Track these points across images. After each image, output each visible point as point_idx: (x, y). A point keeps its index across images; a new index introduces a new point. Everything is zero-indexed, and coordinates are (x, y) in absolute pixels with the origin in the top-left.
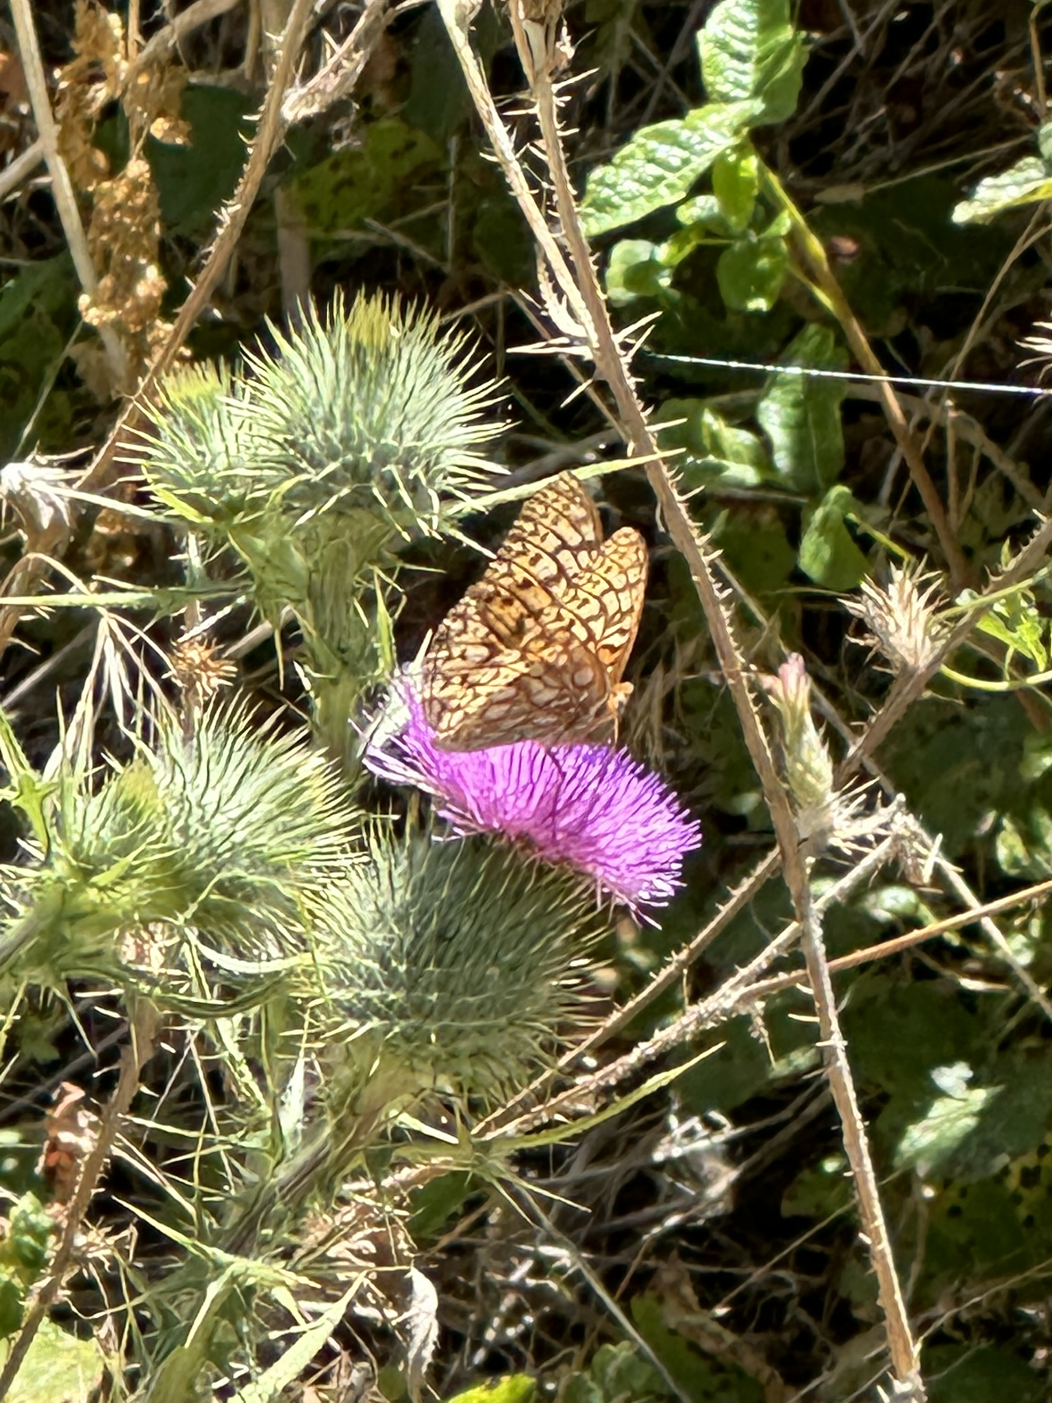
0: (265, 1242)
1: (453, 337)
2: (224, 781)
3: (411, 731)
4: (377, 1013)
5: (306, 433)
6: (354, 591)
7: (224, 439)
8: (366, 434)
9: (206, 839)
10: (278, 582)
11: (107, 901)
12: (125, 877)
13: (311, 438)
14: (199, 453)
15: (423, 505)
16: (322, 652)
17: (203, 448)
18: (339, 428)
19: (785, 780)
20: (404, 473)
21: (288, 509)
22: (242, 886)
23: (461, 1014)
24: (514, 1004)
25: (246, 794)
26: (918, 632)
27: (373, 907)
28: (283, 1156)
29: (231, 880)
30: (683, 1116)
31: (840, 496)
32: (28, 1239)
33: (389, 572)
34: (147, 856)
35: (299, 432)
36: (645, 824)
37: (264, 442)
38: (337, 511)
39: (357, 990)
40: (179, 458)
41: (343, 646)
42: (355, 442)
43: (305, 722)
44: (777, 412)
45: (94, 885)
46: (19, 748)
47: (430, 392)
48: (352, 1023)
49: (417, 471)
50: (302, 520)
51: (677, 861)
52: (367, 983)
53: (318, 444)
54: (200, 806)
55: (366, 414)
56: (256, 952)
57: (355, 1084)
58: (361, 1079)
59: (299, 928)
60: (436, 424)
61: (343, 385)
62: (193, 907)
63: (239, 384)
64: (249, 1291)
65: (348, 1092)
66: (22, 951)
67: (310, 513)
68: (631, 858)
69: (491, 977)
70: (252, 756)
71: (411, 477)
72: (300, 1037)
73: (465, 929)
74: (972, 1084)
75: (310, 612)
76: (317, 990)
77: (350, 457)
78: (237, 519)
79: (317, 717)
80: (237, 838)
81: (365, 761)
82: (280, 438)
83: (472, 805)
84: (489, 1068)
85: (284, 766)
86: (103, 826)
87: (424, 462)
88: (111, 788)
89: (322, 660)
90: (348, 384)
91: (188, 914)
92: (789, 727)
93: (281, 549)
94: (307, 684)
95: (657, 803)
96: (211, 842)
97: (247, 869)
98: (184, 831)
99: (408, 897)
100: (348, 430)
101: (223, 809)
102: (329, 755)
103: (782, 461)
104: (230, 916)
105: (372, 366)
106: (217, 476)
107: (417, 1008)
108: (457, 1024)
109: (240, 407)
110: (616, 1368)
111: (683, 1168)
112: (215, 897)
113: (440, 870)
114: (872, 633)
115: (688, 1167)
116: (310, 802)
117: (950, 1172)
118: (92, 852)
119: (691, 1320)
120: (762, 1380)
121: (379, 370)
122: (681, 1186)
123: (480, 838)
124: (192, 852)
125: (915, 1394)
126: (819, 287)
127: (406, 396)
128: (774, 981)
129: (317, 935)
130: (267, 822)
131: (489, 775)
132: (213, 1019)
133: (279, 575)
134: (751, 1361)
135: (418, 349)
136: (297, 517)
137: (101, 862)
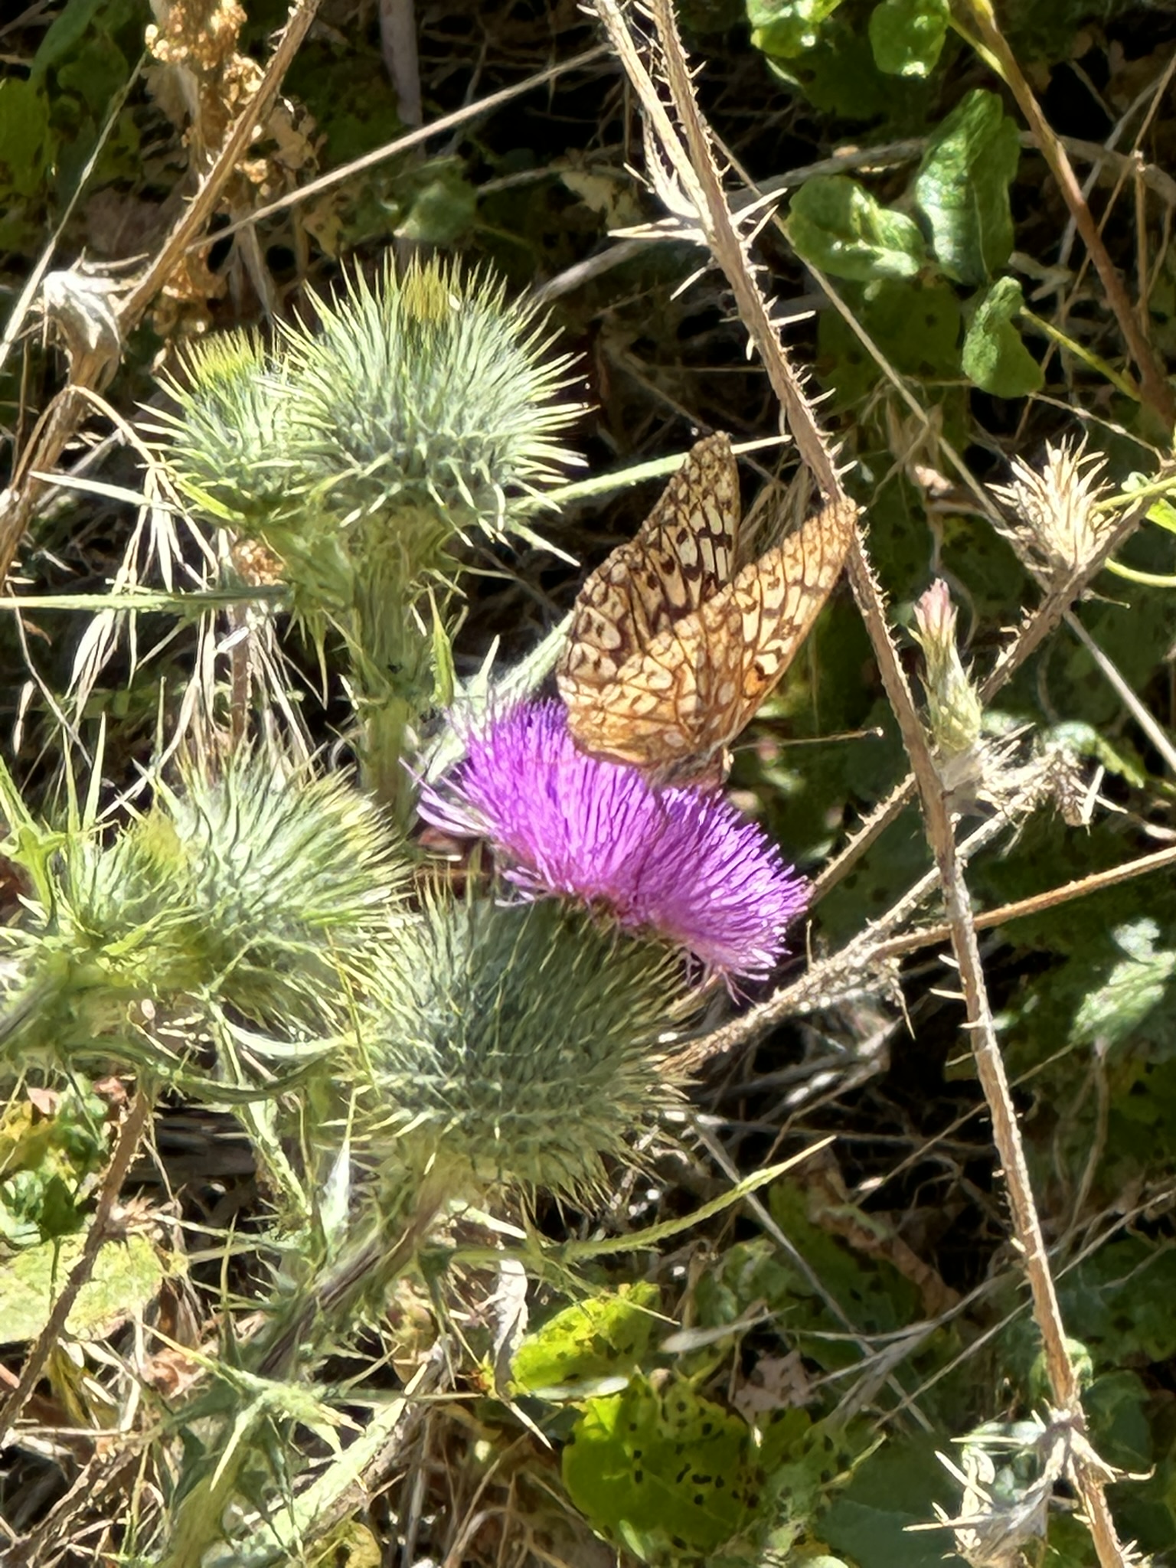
0: (305, 1359)
1: (522, 307)
2: (255, 834)
4: (433, 1101)
5: (351, 421)
6: (409, 597)
7: (257, 423)
8: (420, 421)
9: (237, 898)
10: (321, 586)
11: (120, 970)
12: (140, 947)
13: (356, 427)
14: (230, 438)
15: (485, 501)
16: (370, 670)
17: (234, 433)
18: (390, 415)
19: (927, 724)
20: (465, 468)
21: (332, 506)
22: (278, 952)
23: (528, 1105)
24: (590, 1093)
25: (282, 847)
26: (1078, 523)
27: (427, 979)
28: (325, 1257)
29: (263, 948)
31: (1007, 291)
32: (78, 1129)
33: (450, 575)
34: (168, 921)
35: (343, 420)
37: (305, 429)
38: (388, 510)
39: (409, 1075)
40: (207, 443)
41: (394, 663)
42: (407, 432)
44: (939, 192)
45: (105, 954)
46: (18, 798)
47: (496, 372)
48: (405, 1113)
49: (480, 465)
50: (348, 519)
51: (781, 925)
52: (421, 1067)
53: (365, 433)
54: (230, 863)
55: (420, 401)
56: (293, 1030)
57: (407, 1180)
58: (414, 1175)
59: (343, 1000)
60: (502, 408)
61: (394, 364)
62: (220, 980)
63: (275, 361)
64: (284, 1425)
65: (399, 1189)
66: (24, 1030)
67: (357, 513)
69: (565, 1060)
70: (289, 801)
71: (473, 471)
72: (340, 1131)
73: (534, 1007)
74: (1159, 945)
75: (356, 622)
76: (362, 1073)
77: (401, 449)
78: (273, 516)
79: (366, 748)
80: (270, 899)
81: (419, 809)
82: (324, 425)
83: (542, 865)
84: (562, 1164)
85: (326, 813)
86: (115, 887)
87: (488, 454)
88: (125, 840)
89: (371, 680)
90: (400, 366)
91: (215, 986)
92: (932, 662)
93: (323, 549)
94: (355, 705)
95: (756, 859)
96: (239, 905)
97: (281, 934)
98: (210, 891)
99: (469, 969)
100: (399, 417)
101: (255, 864)
102: (378, 800)
103: (944, 247)
104: (262, 987)
105: (428, 345)
106: (250, 467)
107: (480, 1095)
108: (526, 1115)
109: (275, 387)
110: (753, 1273)
111: (833, 1022)
112: (246, 967)
113: (506, 936)
114: (1026, 524)
115: (839, 1018)
116: (358, 853)
117: (1133, 1049)
118: (102, 918)
119: (838, 1212)
120: (919, 1280)
121: (435, 348)
122: (831, 1042)
123: (553, 901)
124: (219, 915)
125: (1075, 1422)
126: (985, 44)
127: (467, 379)
128: (911, 937)
129: (362, 1006)
130: (305, 880)
131: (561, 830)
132: (245, 1102)
133: (321, 579)
134: (905, 1260)
135: (482, 320)
136: (342, 517)
137: (113, 929)
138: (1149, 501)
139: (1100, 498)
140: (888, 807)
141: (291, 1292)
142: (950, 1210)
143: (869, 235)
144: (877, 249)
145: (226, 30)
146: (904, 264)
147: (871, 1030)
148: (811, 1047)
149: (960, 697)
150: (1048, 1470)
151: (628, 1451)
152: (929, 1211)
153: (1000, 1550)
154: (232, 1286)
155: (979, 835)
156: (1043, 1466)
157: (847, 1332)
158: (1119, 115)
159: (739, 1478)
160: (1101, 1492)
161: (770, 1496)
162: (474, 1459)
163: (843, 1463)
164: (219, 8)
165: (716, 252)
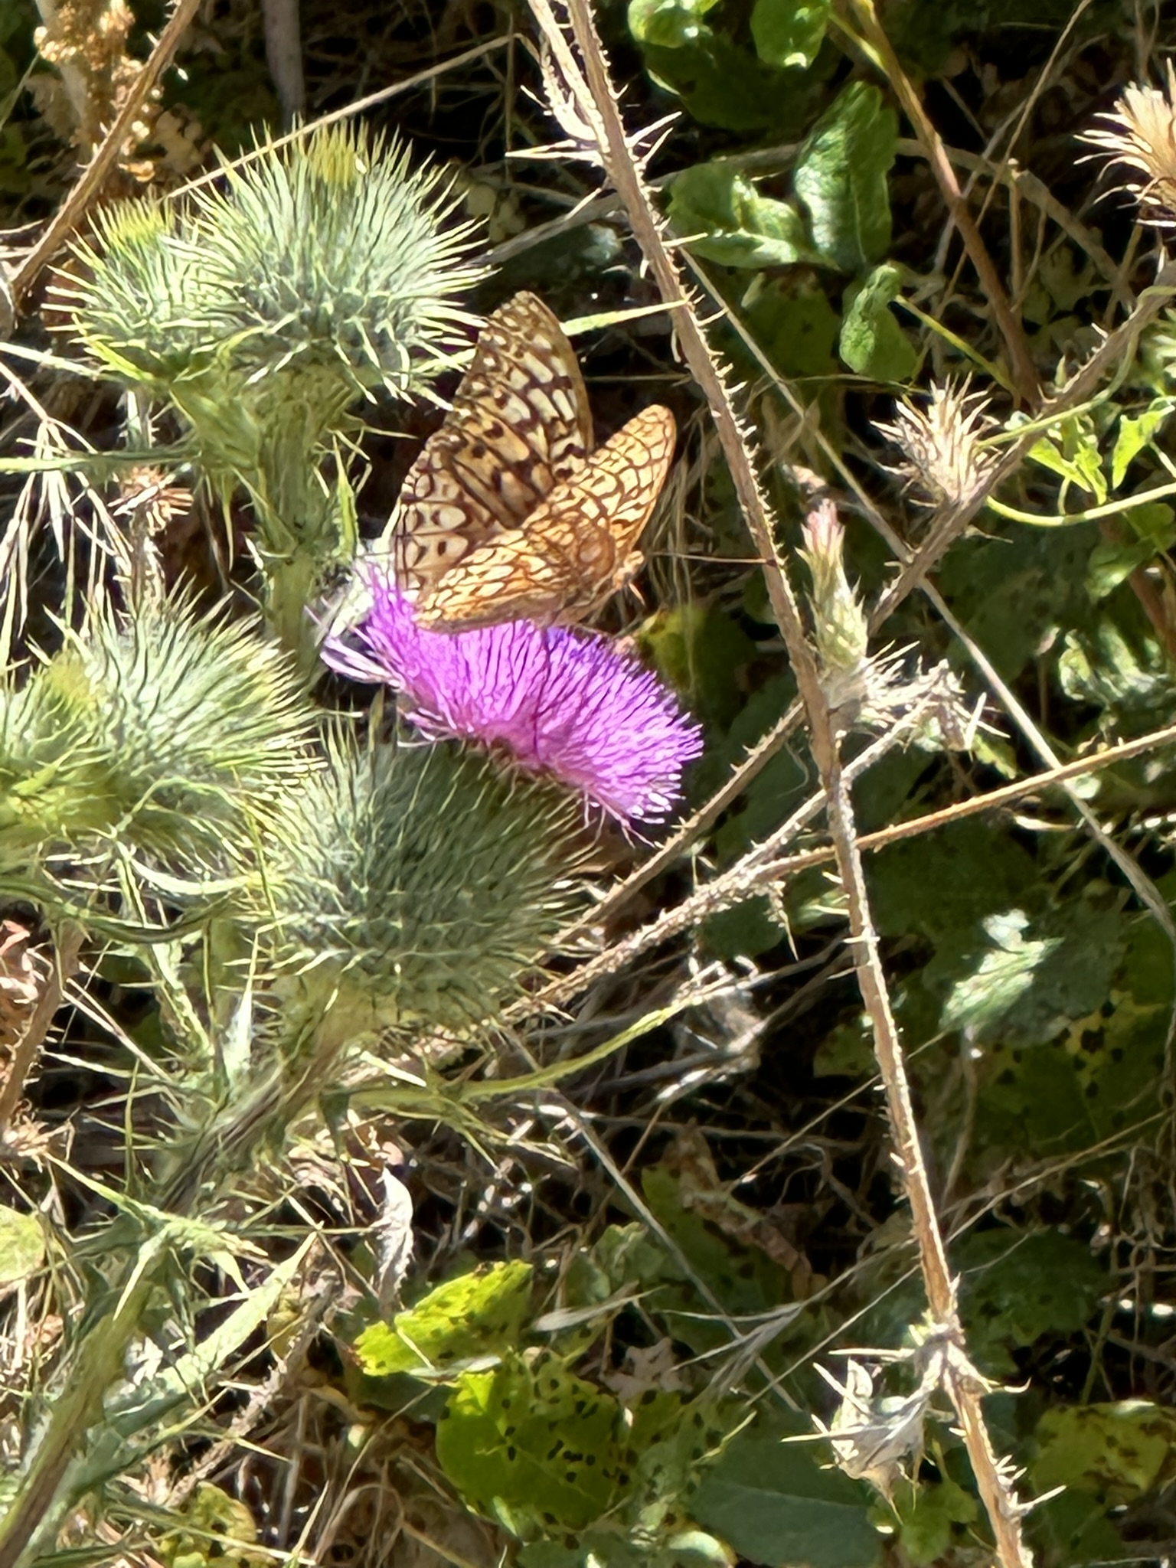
0: (208, 1197)
1: (426, 172)
2: (164, 676)
3: (376, 622)
4: (335, 941)
5: (259, 280)
6: (312, 458)
7: (167, 286)
9: (144, 740)
10: (228, 447)
11: (30, 810)
12: (50, 785)
13: (264, 286)
14: (139, 300)
15: (390, 362)
16: (276, 528)
17: (145, 296)
18: (297, 275)
19: (813, 641)
20: (370, 327)
21: (238, 365)
23: (427, 945)
24: (488, 933)
25: (188, 691)
26: (962, 460)
27: (331, 820)
28: (227, 1100)
29: (170, 789)
30: (704, 960)
31: (884, 278)
33: (353, 436)
34: (77, 761)
35: (250, 279)
36: (639, 729)
37: (213, 289)
38: (294, 369)
39: (309, 915)
40: (117, 306)
41: (300, 520)
42: (314, 291)
43: (255, 608)
44: (818, 181)
45: (15, 794)
47: (401, 234)
48: (307, 952)
49: (385, 324)
50: (254, 379)
51: (677, 772)
52: (323, 908)
53: (273, 294)
54: (138, 705)
55: (326, 260)
56: (198, 870)
57: (308, 1021)
58: (314, 1016)
59: (247, 843)
60: (405, 270)
61: (301, 225)
62: (128, 819)
63: (185, 223)
64: (186, 1256)
65: (300, 1030)
67: (264, 371)
68: (623, 769)
69: (463, 901)
70: (196, 648)
71: (378, 330)
72: (245, 968)
73: (434, 848)
74: (1028, 935)
75: (262, 482)
76: (266, 913)
77: (307, 308)
78: (182, 376)
79: (271, 603)
80: (177, 741)
81: (324, 656)
82: (230, 285)
83: (444, 708)
84: (460, 1004)
85: (232, 660)
86: (26, 727)
87: (392, 315)
88: (36, 683)
89: (276, 536)
90: (307, 225)
91: (122, 827)
92: (819, 582)
93: (231, 410)
94: (259, 563)
95: (654, 706)
96: (147, 746)
97: (188, 776)
98: (118, 732)
99: (371, 810)
100: (306, 277)
101: (163, 706)
102: (283, 647)
103: (822, 236)
104: (169, 828)
105: (334, 205)
106: (159, 328)
107: (379, 935)
108: (425, 955)
109: (186, 250)
110: (624, 1253)
111: (704, 1019)
112: (151, 807)
113: (408, 777)
114: (910, 461)
115: (710, 1016)
116: (261, 700)
117: (1002, 1035)
118: (13, 755)
119: (710, 1197)
120: (788, 1267)
121: (343, 211)
122: (701, 1039)
123: (452, 743)
124: (127, 757)
125: (951, 1336)
126: (866, 39)
127: (373, 239)
128: (796, 859)
129: (268, 850)
130: (212, 723)
131: (462, 673)
132: (149, 944)
133: (230, 441)
134: (776, 1246)
135: (387, 185)
136: (249, 374)
137: (24, 768)
138: (1032, 439)
139: (983, 437)
140: (772, 738)
141: (193, 1133)
142: (820, 1208)
143: (750, 223)
144: (758, 237)
145: (114, 31)
146: (784, 252)
147: (741, 1028)
148: (682, 1043)
149: (847, 616)
150: (924, 1383)
151: (501, 1426)
152: (799, 1207)
153: (876, 1461)
154: (137, 1125)
155: (863, 759)
156: (920, 1378)
157: (717, 1313)
158: (990, 133)
159: (610, 1454)
160: (977, 1405)
161: (641, 1473)
162: (347, 1444)
163: (713, 1440)
164: (109, 10)
165: (610, 172)
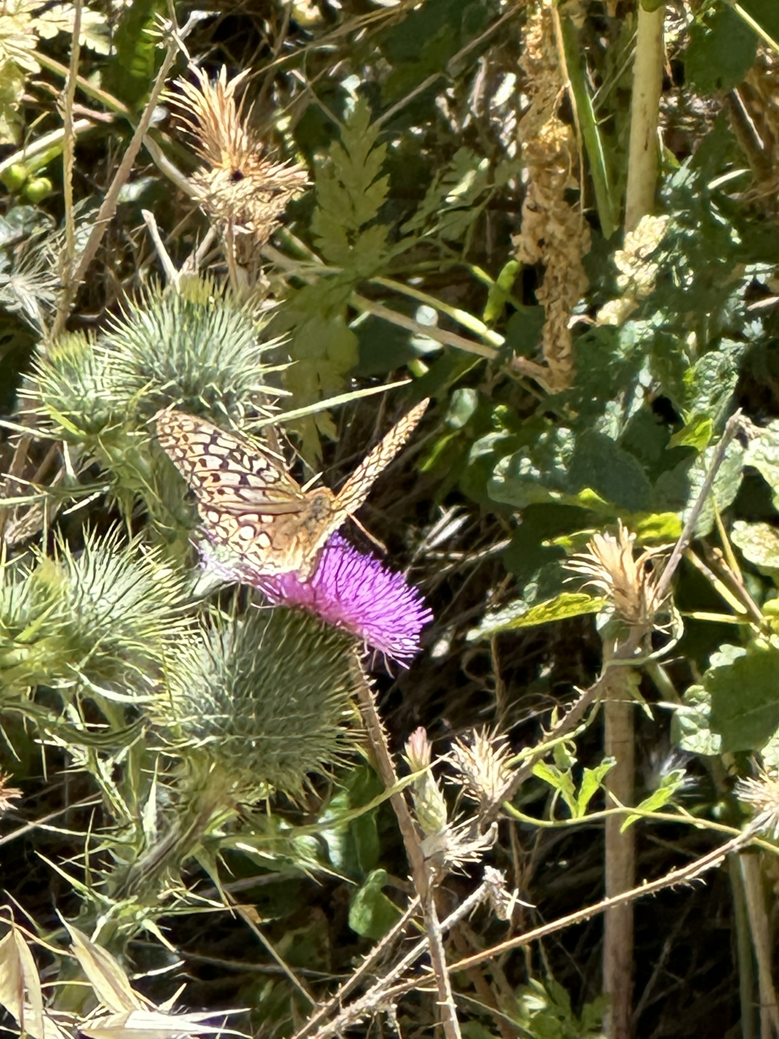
2: (105, 577)
4: (214, 731)
7: (93, 380)
8: (195, 360)
9: (94, 614)
17: (79, 386)
18: (176, 356)
22: (118, 648)
23: (271, 730)
26: (494, 773)
28: (144, 847)
29: (111, 642)
31: (377, 877)
45: (19, 642)
48: (195, 740)
49: (230, 388)
52: (206, 712)
53: (161, 368)
54: (90, 594)
56: (129, 692)
58: (202, 782)
61: (178, 326)
62: (85, 660)
77: (183, 377)
78: (104, 431)
86: (24, 602)
87: (234, 382)
91: (83, 664)
96: (97, 617)
98: (79, 610)
99: (234, 653)
101: (105, 595)
103: (335, 856)
105: (198, 317)
107: (242, 726)
108: (269, 738)
112: (99, 654)
118: (17, 619)
124: (84, 624)
127: (221, 336)
128: (404, 985)
130: (135, 604)
137: (22, 625)
139: (507, 760)
149: (434, 797)
